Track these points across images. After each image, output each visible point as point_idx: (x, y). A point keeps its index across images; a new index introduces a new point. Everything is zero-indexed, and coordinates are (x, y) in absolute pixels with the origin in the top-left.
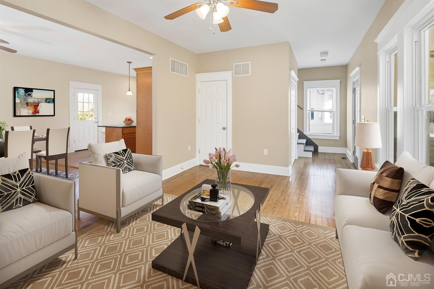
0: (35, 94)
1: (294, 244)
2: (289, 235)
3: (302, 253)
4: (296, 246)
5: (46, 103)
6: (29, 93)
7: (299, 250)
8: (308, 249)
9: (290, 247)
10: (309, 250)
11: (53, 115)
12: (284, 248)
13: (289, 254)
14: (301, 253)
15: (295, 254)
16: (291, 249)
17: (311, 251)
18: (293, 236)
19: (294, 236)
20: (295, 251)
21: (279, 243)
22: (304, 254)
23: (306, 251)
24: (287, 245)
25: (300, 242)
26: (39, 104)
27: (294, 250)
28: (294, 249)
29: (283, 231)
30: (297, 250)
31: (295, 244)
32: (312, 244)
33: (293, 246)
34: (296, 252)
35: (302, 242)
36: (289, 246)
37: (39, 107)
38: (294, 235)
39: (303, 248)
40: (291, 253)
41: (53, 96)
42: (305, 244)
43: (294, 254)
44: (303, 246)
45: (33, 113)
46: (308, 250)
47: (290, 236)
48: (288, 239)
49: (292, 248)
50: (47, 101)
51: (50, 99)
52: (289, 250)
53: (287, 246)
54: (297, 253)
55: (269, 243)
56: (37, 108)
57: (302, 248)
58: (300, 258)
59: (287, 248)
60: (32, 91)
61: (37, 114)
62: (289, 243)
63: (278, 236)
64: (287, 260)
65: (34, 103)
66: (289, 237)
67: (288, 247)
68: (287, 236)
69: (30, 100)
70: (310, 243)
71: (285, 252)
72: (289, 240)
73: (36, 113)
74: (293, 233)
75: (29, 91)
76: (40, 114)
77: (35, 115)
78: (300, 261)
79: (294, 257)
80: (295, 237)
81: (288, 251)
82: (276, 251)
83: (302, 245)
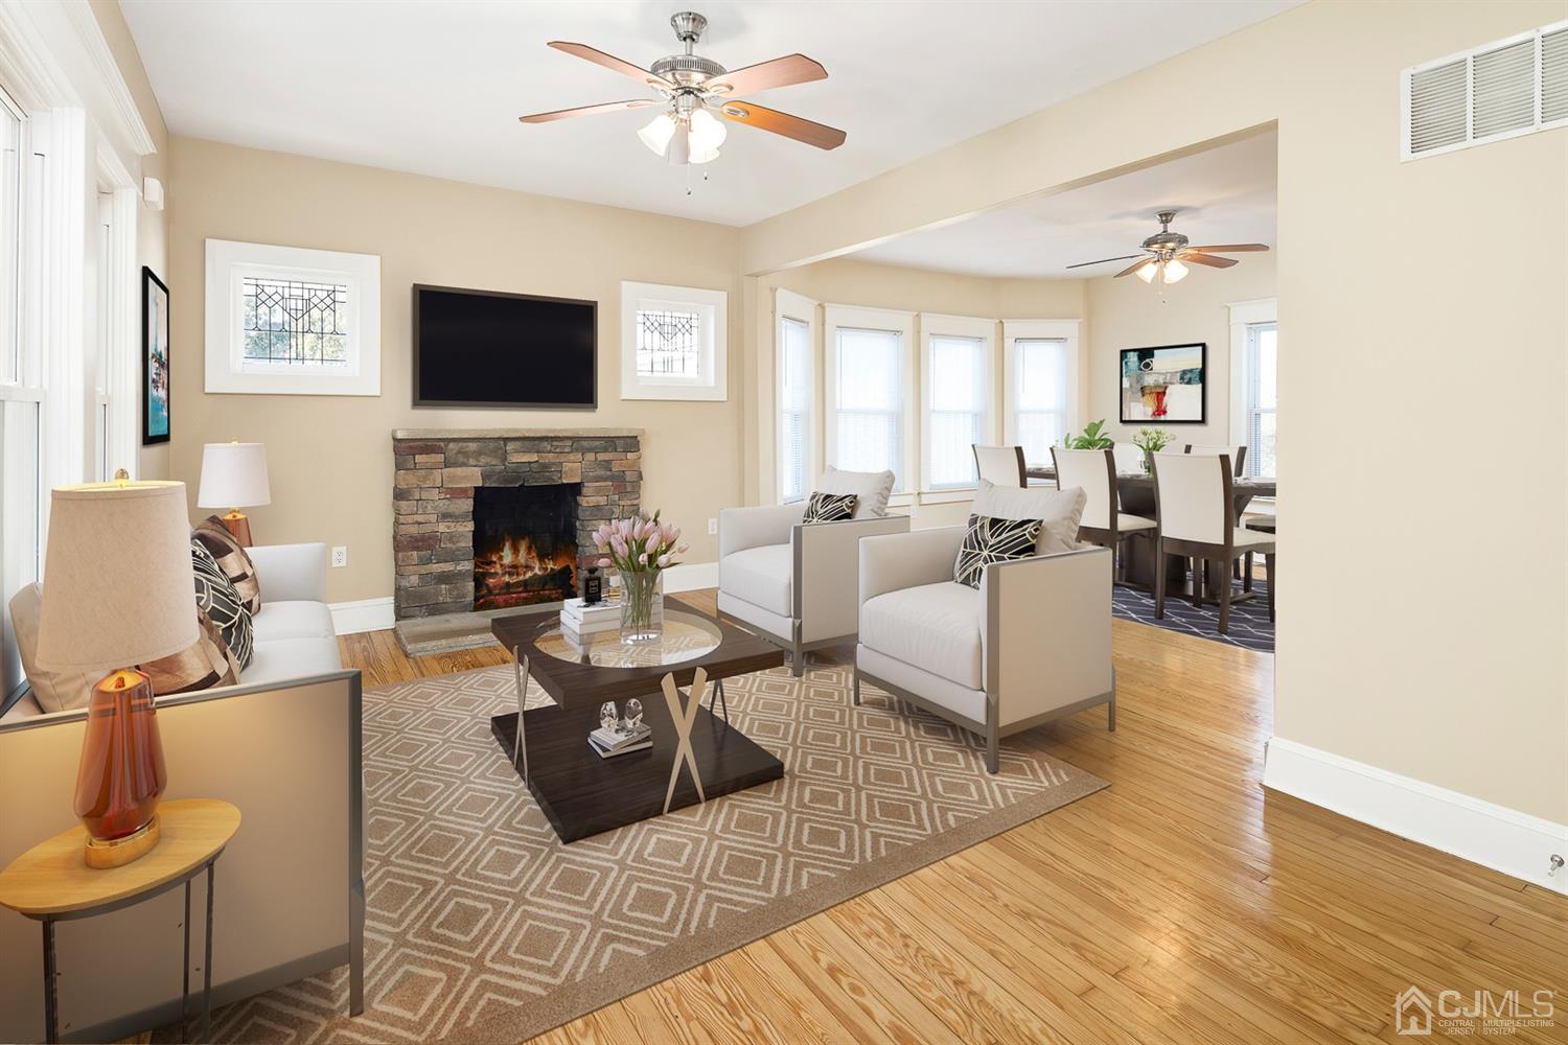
0: (1160, 361)
1: (457, 903)
2: (495, 929)
3: (417, 889)
4: (448, 899)
5: (1183, 386)
6: (1147, 360)
7: (433, 893)
8: (401, 915)
9: (465, 884)
10: (395, 916)
11: (1200, 418)
12: (478, 870)
13: (454, 864)
14: (421, 889)
15: (437, 874)
16: (459, 882)
17: (391, 915)
18: (476, 931)
19: (473, 935)
20: (442, 882)
21: (506, 877)
22: (410, 891)
23: (408, 903)
24: (477, 885)
25: (441, 925)
26: (1166, 388)
27: (447, 885)
28: (449, 884)
29: (525, 927)
30: (438, 887)
31: (452, 903)
32: (391, 942)
33: (456, 893)
34: (438, 879)
35: (433, 928)
36: (470, 886)
37: (1166, 398)
38: (478, 940)
39: (420, 907)
40: (451, 868)
41: (1201, 362)
42: (417, 926)
43: (441, 871)
44: (422, 916)
45: (1154, 414)
46: (400, 911)
47: (488, 925)
48: (487, 910)
49: (456, 887)
50: (1185, 377)
51: (1191, 371)
52: (463, 875)
53: (475, 882)
54: (433, 878)
55: (534, 858)
56: (1162, 400)
57: (424, 903)
58: (418, 870)
59: (471, 878)
60: (1152, 356)
61: (1162, 418)
62: (476, 898)
63: (528, 895)
64: (452, 847)
65: (1156, 387)
66: (486, 917)
67: (471, 881)
68: (496, 919)
69: (1149, 380)
70: (401, 946)
71: (469, 863)
72: (481, 906)
73: (1159, 417)
74: (483, 945)
75: (1145, 354)
76: (1168, 417)
77: (1158, 418)
78: (415, 865)
79: (437, 864)
80: (468, 934)
81: (463, 870)
82: (498, 850)
83: (428, 918)
